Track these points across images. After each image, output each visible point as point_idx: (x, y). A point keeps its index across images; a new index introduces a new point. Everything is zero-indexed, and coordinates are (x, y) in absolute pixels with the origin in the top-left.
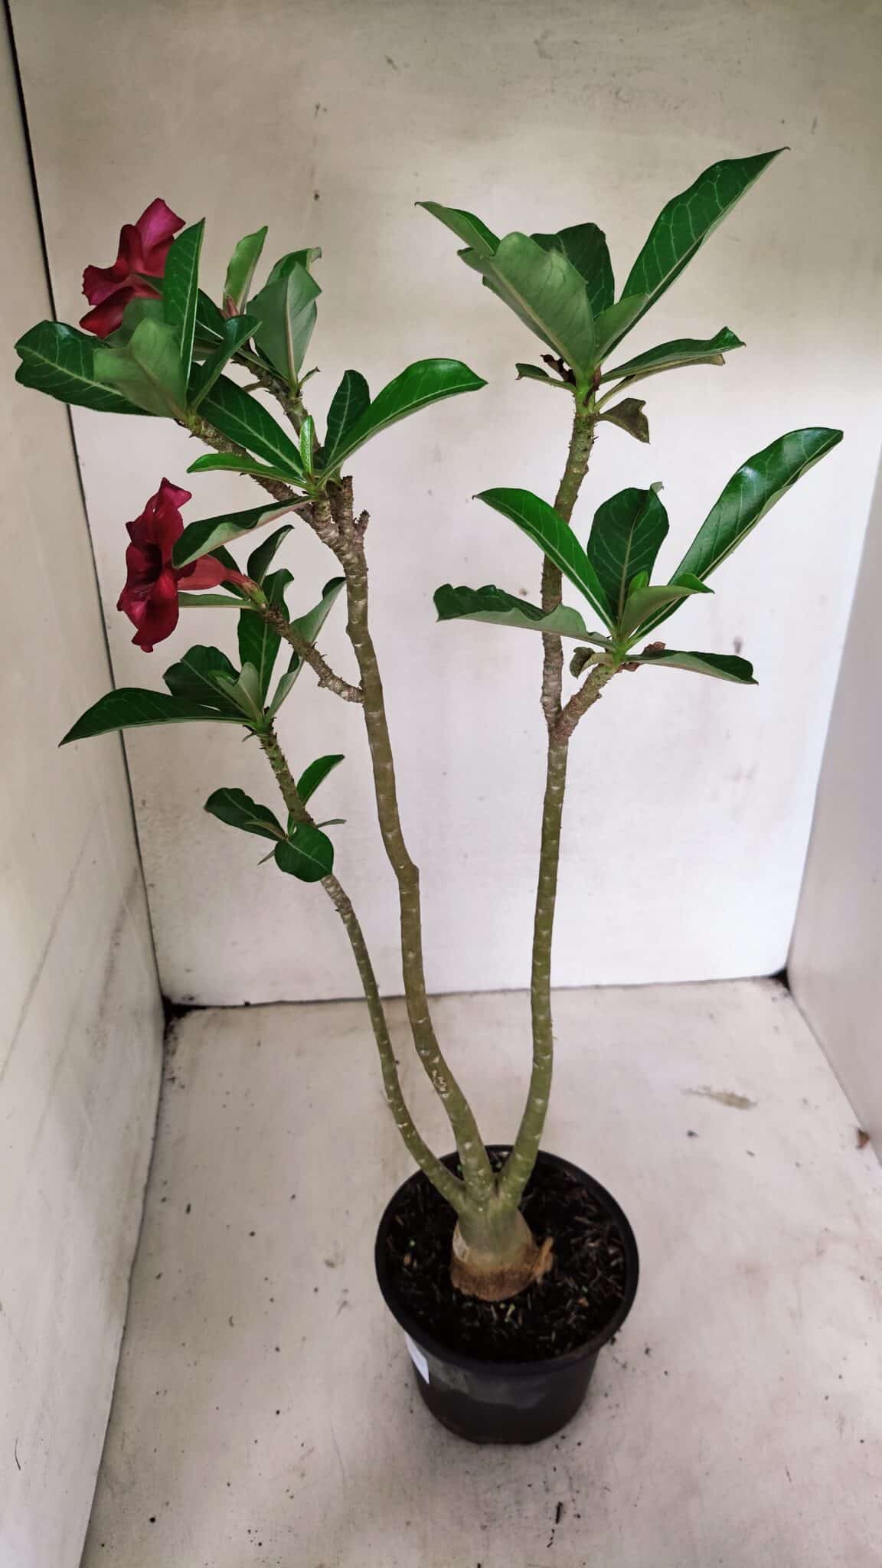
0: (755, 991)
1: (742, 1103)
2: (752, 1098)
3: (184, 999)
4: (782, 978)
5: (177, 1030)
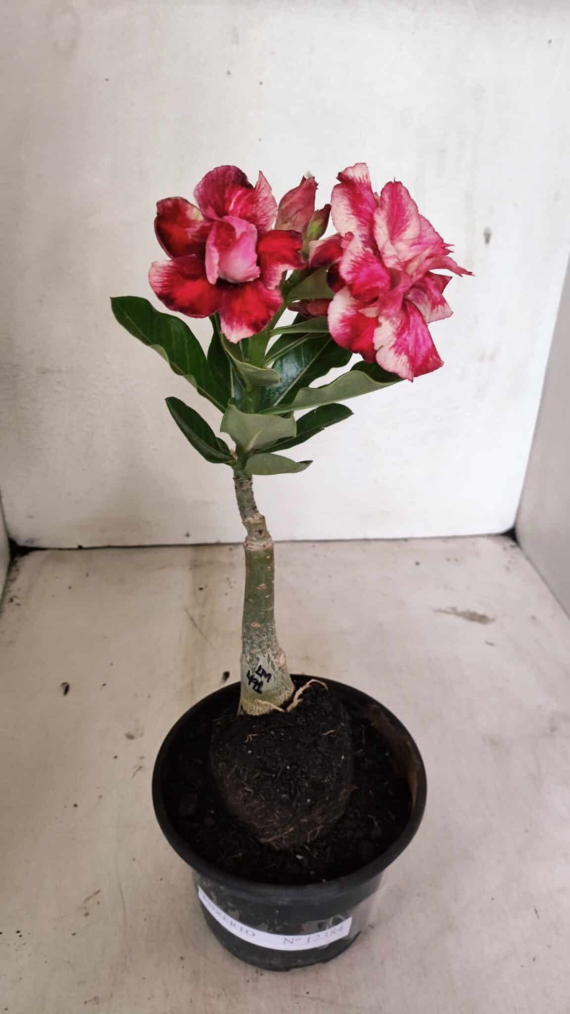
0: (489, 544)
1: (482, 619)
2: (490, 615)
3: (27, 541)
4: (511, 534)
5: (19, 564)
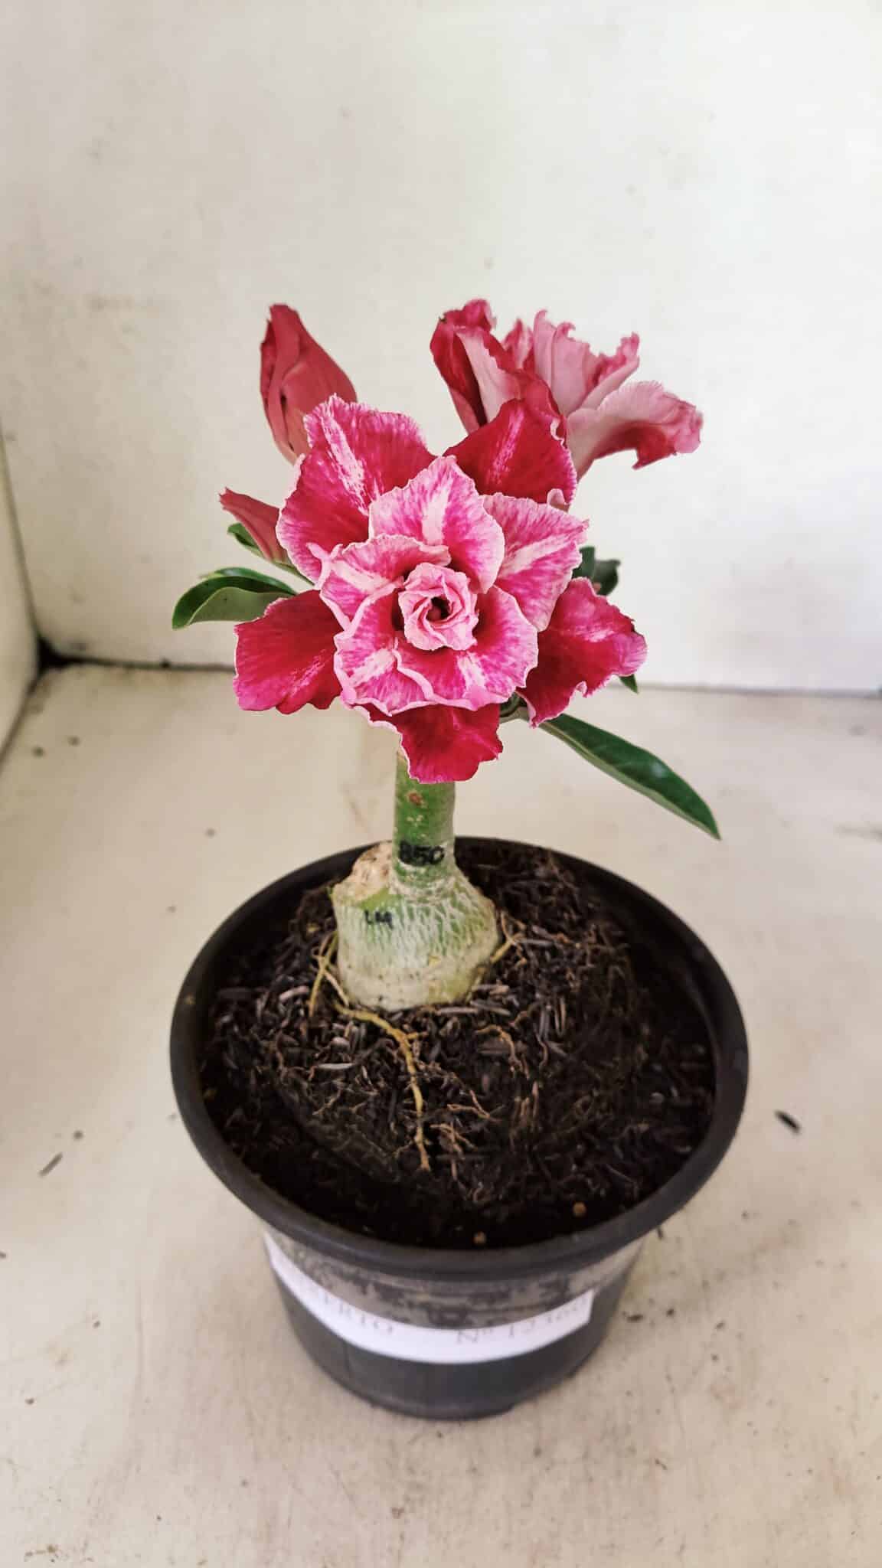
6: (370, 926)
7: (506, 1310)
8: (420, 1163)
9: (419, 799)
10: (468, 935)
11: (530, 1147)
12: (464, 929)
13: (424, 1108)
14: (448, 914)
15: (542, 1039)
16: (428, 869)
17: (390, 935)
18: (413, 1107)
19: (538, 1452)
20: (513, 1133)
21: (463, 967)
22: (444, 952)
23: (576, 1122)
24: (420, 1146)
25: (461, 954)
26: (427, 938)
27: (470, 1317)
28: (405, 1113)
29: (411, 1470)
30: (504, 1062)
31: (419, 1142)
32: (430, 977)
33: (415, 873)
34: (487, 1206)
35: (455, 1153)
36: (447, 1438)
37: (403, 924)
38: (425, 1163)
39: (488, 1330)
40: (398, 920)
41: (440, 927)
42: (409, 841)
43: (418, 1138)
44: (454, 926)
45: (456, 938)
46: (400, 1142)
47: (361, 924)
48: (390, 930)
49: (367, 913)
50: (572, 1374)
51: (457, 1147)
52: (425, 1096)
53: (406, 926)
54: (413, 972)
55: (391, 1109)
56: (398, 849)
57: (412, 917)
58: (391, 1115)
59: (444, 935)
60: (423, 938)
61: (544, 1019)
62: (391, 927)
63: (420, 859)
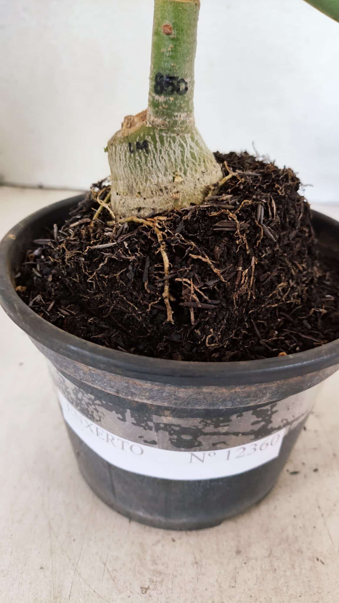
6: (132, 155)
7: (226, 434)
8: (166, 317)
9: (170, 29)
10: (202, 164)
11: (247, 312)
12: (200, 159)
13: (170, 269)
14: (188, 145)
15: (259, 223)
16: (176, 99)
17: (146, 157)
18: (162, 269)
19: (238, 552)
20: (235, 297)
21: (198, 186)
22: (185, 173)
23: (278, 301)
24: (167, 301)
25: (198, 176)
26: (173, 160)
27: (200, 439)
28: (155, 275)
29: (154, 562)
30: (231, 236)
31: (166, 297)
32: (175, 190)
33: (166, 103)
34: (216, 350)
35: (194, 301)
36: (178, 542)
37: (156, 149)
38: (170, 318)
39: (212, 452)
40: (153, 146)
41: (183, 153)
42: (162, 72)
43: (166, 294)
44: (192, 155)
45: (194, 164)
46: (152, 297)
47: (125, 155)
48: (147, 155)
49: (130, 145)
50: (258, 503)
51: (195, 297)
52: (171, 261)
53: (158, 151)
54: (163, 186)
55: (146, 271)
56: (154, 83)
57: (162, 142)
58: (145, 276)
59: (185, 159)
60: (170, 160)
61: (261, 211)
62: (148, 151)
63: (170, 88)
